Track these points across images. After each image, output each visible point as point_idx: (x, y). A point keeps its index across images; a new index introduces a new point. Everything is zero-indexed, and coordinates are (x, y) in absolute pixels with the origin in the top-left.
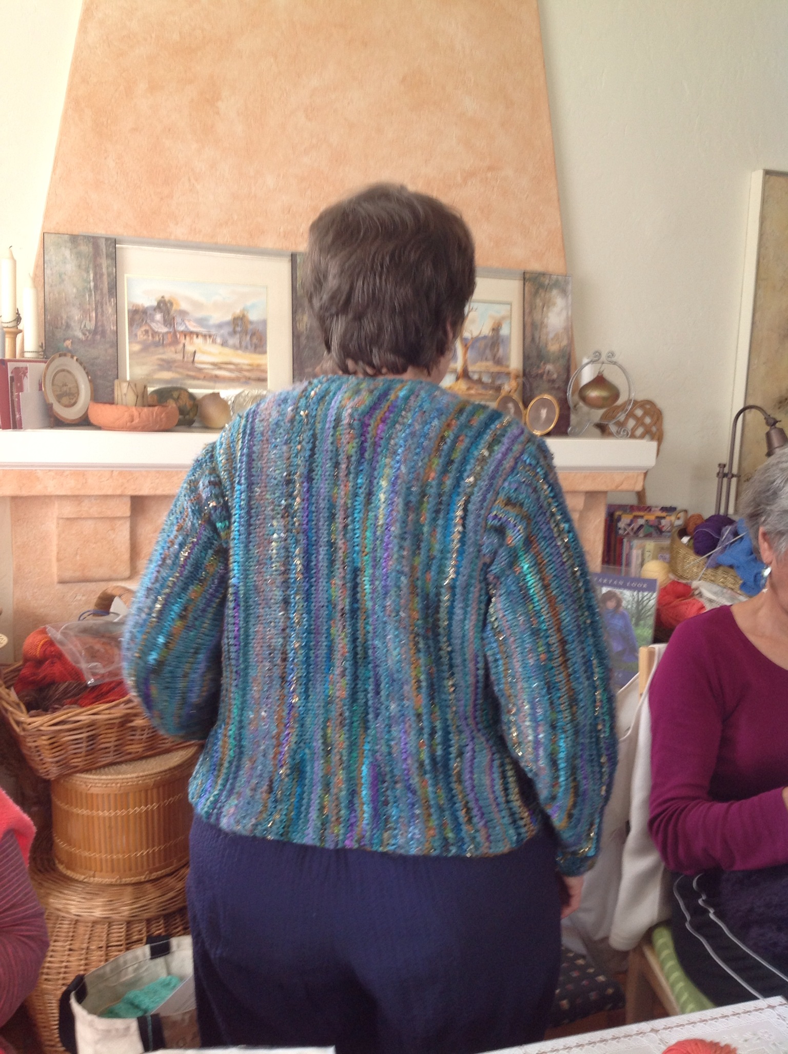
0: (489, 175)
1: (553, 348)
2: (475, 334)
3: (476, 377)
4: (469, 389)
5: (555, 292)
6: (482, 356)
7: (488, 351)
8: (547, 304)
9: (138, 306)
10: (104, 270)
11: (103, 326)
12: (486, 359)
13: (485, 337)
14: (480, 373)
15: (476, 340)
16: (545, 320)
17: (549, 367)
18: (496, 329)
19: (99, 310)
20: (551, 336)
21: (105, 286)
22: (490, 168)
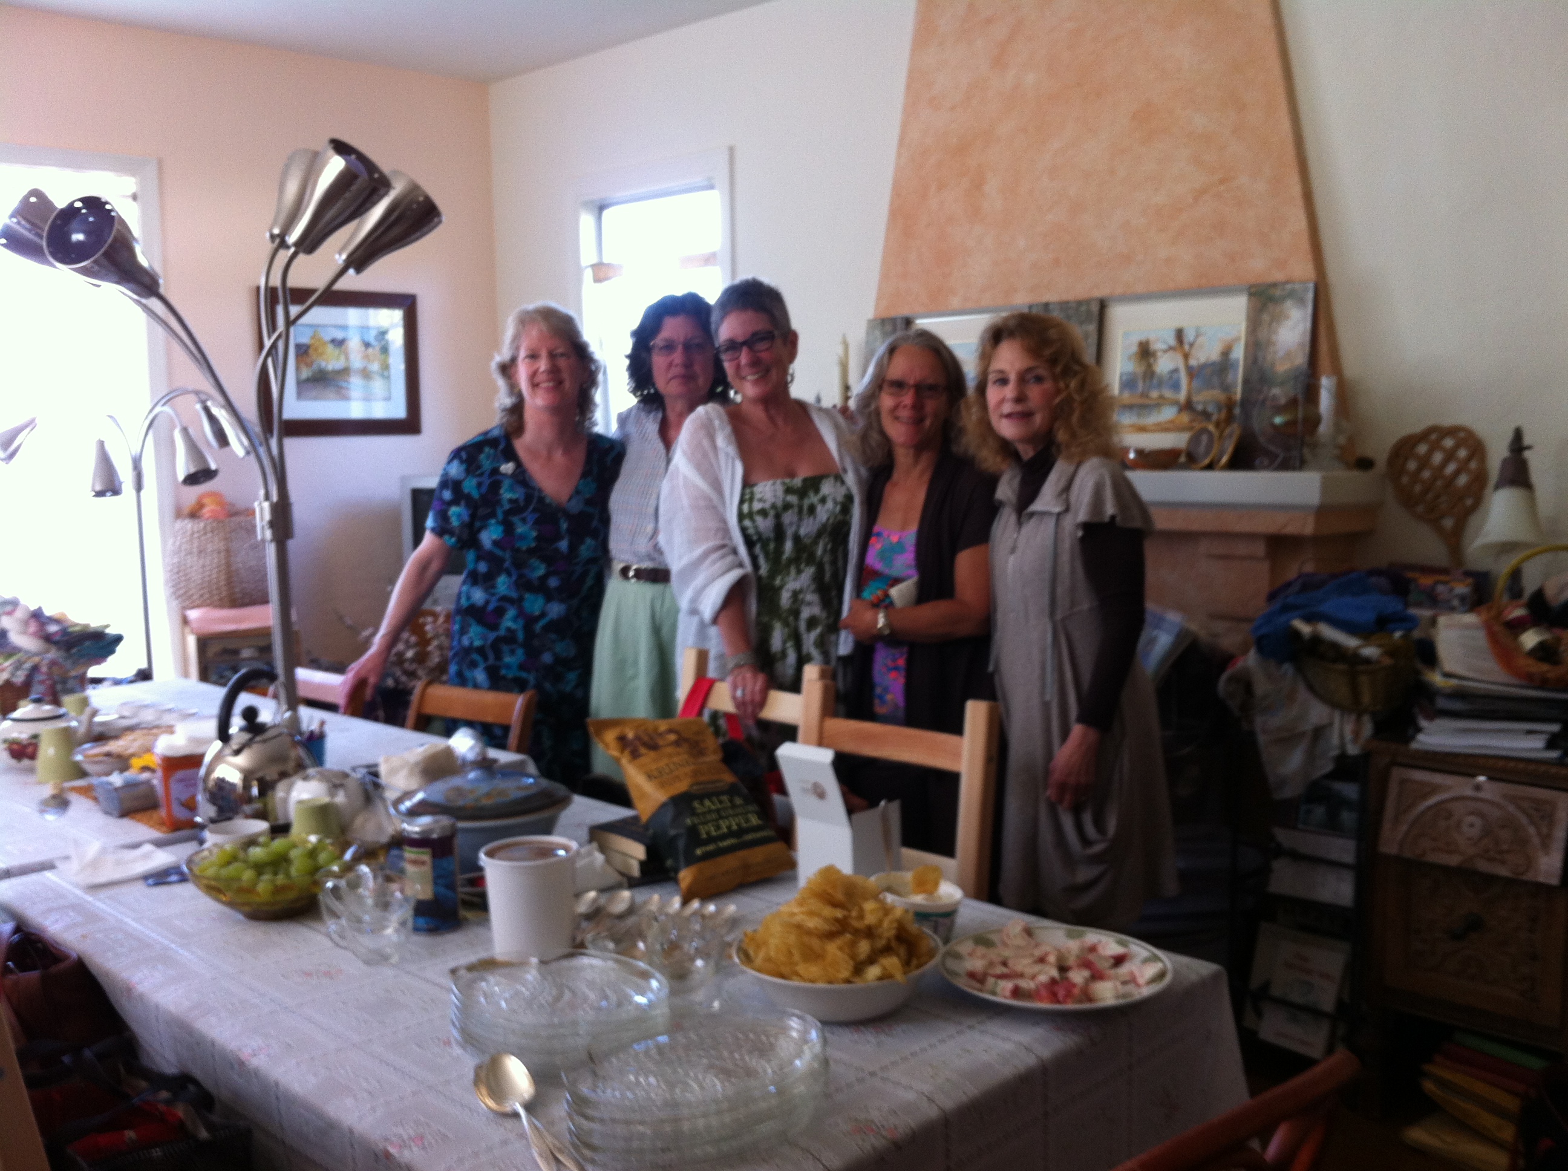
0: (1222, 188)
1: (1282, 368)
2: (1203, 360)
3: (1200, 407)
4: (1192, 421)
5: (1289, 304)
6: (1208, 385)
7: (1215, 380)
8: (1278, 318)
12: (1213, 388)
13: (1213, 364)
14: (1205, 403)
15: (1203, 367)
16: (1274, 338)
17: (1276, 391)
18: (1226, 353)
20: (1281, 353)
22: (1222, 181)
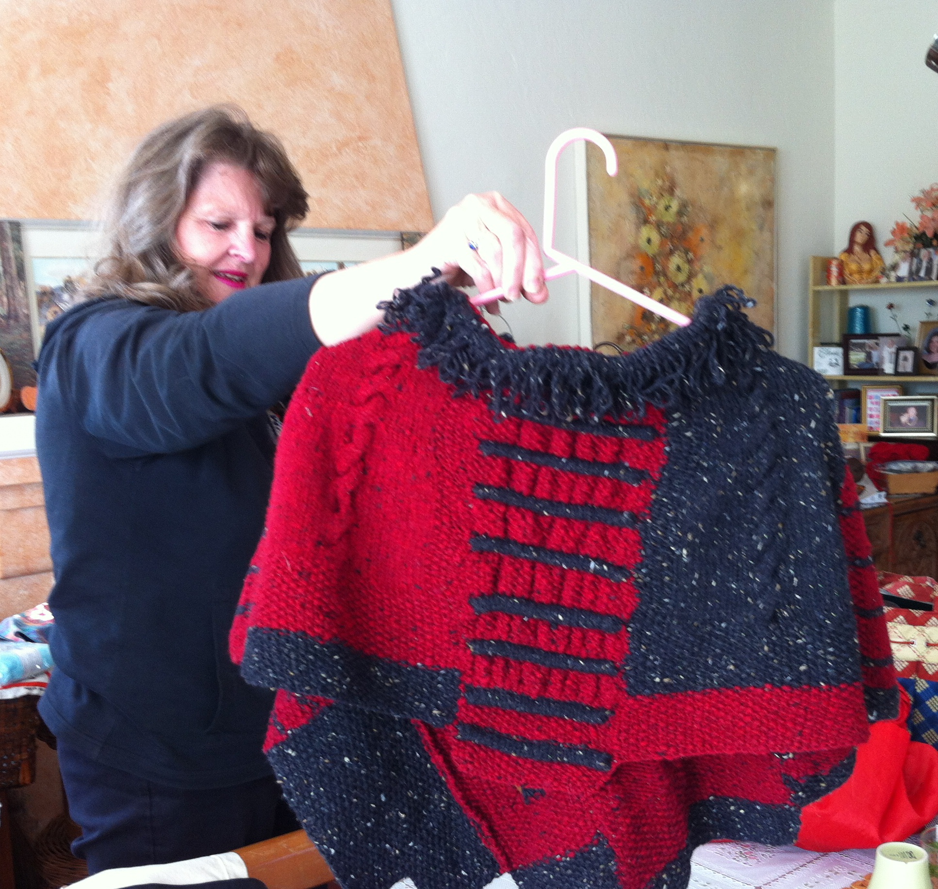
9: (45, 287)
10: (12, 255)
11: (15, 310)
19: (10, 294)
21: (14, 271)
